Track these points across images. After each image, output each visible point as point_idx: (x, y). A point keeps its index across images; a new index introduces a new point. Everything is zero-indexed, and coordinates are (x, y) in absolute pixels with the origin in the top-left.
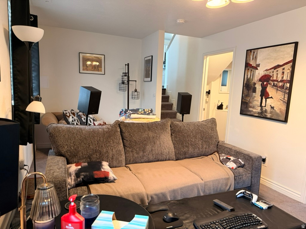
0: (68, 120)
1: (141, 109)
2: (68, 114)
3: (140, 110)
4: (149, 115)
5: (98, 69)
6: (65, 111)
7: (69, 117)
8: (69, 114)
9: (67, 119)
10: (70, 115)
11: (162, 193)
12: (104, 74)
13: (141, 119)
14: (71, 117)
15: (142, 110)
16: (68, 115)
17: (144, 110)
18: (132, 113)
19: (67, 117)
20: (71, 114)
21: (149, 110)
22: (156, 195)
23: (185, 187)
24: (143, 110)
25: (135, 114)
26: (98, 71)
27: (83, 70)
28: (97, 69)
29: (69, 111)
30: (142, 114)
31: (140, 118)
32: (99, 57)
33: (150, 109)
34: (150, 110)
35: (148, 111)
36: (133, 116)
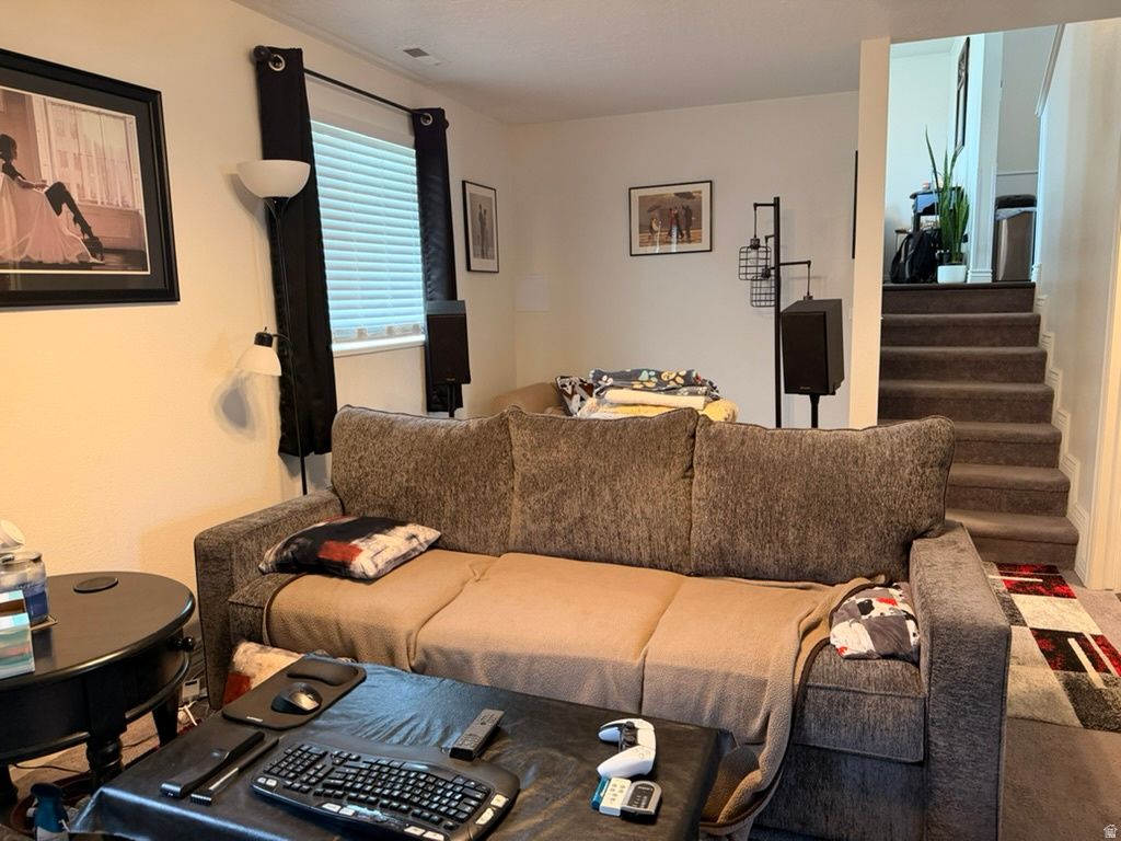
0: (567, 407)
1: (649, 371)
2: (570, 387)
3: (644, 376)
4: (675, 394)
5: (689, 236)
6: (562, 377)
7: (571, 397)
8: (573, 387)
9: (566, 404)
10: (574, 393)
11: (461, 653)
12: (710, 251)
13: (648, 408)
14: (576, 398)
15: (650, 377)
16: (570, 392)
17: (658, 375)
18: (612, 386)
19: (566, 398)
20: (578, 388)
21: (678, 375)
22: (441, 651)
23: (549, 658)
24: (652, 373)
25: (622, 388)
26: (690, 242)
27: (642, 244)
28: (685, 237)
29: (575, 379)
30: (646, 389)
31: (644, 405)
32: (691, 191)
33: (683, 373)
34: (683, 377)
35: (674, 380)
36: (611, 395)
